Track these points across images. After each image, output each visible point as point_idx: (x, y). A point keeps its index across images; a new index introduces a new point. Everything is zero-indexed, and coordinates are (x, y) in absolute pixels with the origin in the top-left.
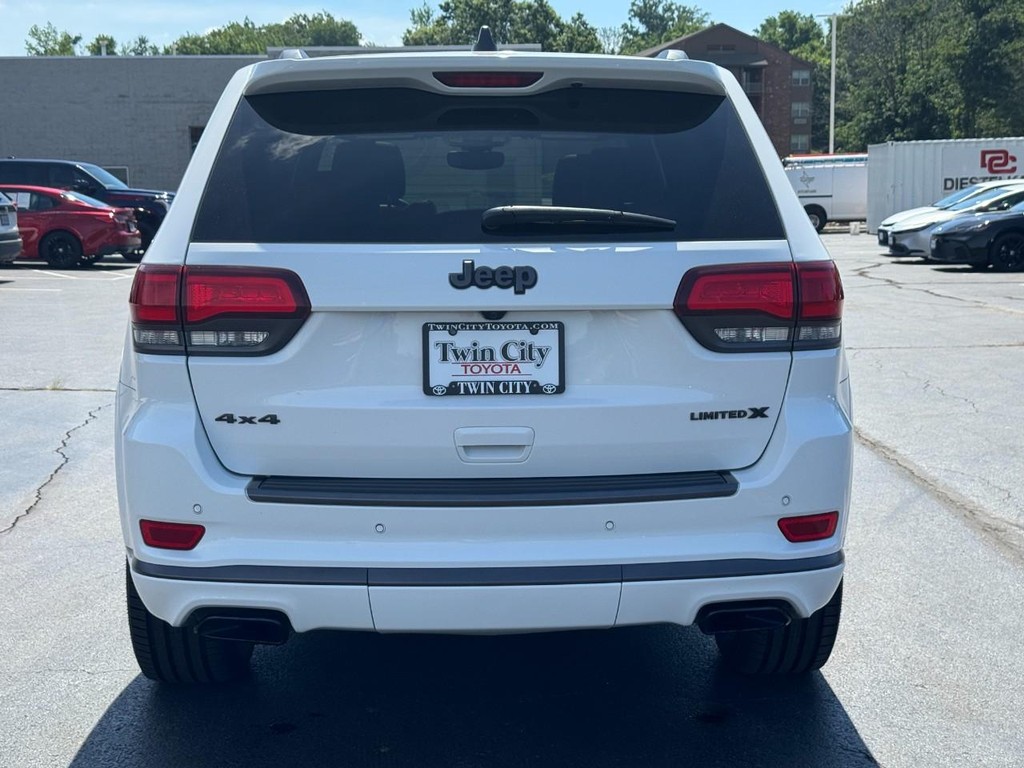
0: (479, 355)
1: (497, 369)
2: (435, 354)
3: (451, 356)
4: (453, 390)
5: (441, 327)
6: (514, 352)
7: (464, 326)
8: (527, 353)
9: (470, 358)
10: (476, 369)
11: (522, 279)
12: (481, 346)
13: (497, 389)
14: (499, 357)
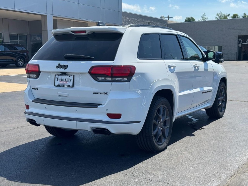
0: (62, 80)
1: (64, 82)
2: (56, 79)
3: (58, 80)
4: (58, 86)
5: (57, 75)
6: (67, 80)
7: (60, 75)
8: (69, 80)
9: (61, 80)
10: (62, 82)
11: (65, 67)
12: (63, 78)
13: (64, 86)
14: (65, 81)
